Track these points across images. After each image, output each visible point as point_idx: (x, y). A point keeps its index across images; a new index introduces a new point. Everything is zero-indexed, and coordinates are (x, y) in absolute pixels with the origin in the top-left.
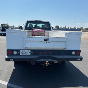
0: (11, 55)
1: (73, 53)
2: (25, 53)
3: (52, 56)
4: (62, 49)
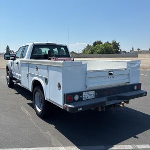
0: (72, 103)
1: (136, 88)
2: (88, 96)
3: (117, 95)
4: (124, 85)
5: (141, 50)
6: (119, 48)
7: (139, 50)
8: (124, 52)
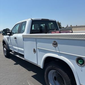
5: (72, 26)
6: (60, 25)
7: (71, 26)
8: (63, 27)
